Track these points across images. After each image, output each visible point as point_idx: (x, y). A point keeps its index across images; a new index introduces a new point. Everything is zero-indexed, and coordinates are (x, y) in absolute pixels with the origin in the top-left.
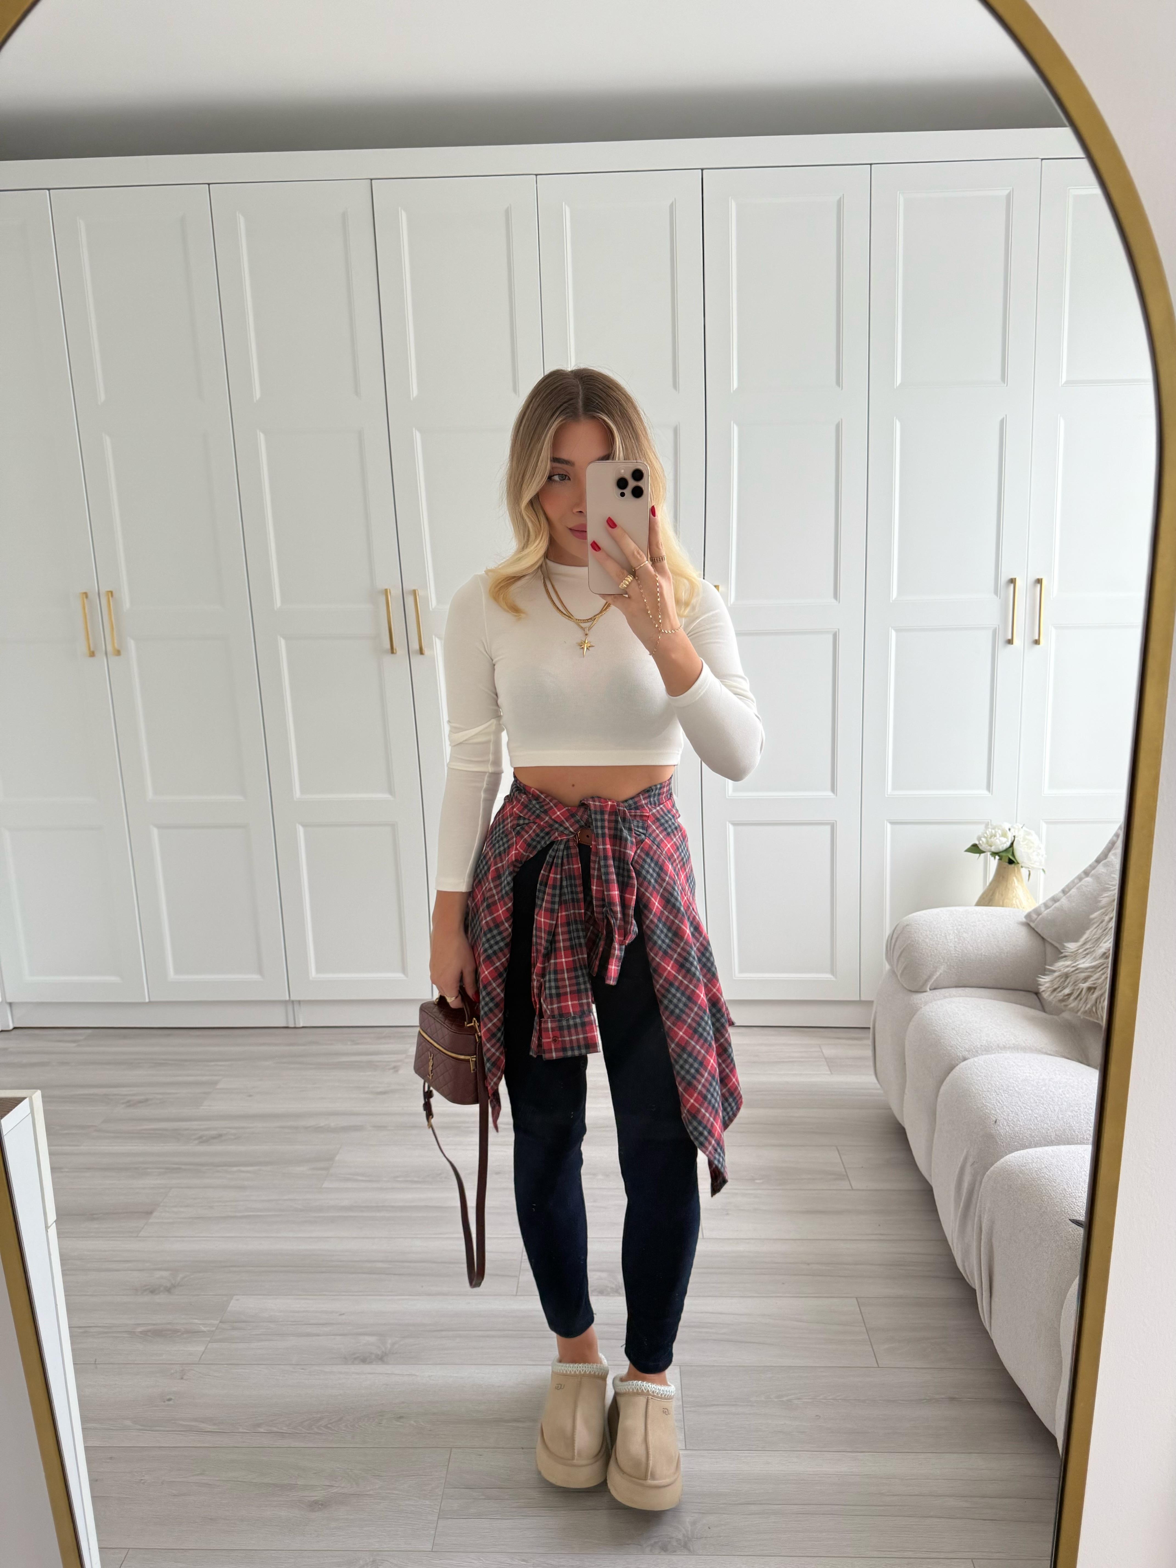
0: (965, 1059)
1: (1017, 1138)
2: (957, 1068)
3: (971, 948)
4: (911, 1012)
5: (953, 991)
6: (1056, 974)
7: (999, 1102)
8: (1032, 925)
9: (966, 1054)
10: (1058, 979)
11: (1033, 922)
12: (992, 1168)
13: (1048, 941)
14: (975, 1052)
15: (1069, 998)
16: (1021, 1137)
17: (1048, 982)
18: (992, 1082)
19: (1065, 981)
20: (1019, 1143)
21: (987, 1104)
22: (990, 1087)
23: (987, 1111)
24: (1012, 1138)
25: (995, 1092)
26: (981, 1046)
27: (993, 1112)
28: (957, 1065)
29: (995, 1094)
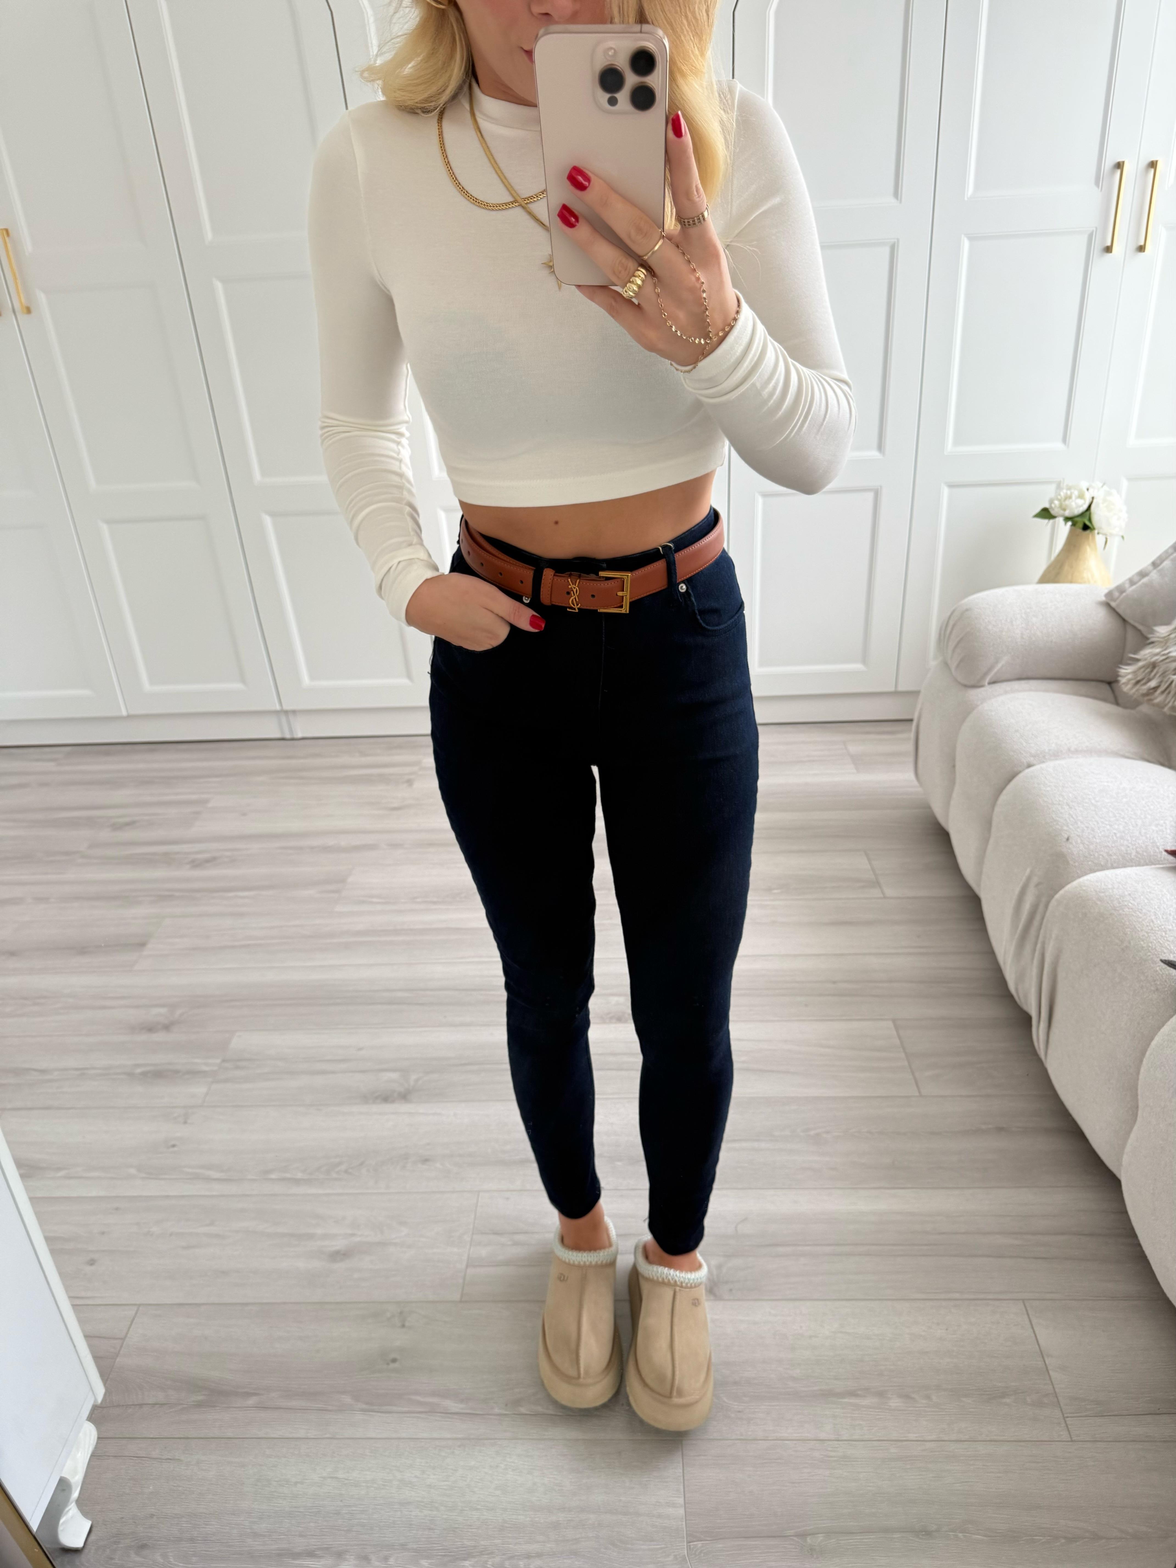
0: (1029, 766)
1: (1092, 857)
2: (1021, 775)
3: (1039, 633)
4: (966, 711)
5: (1016, 685)
6: (1141, 664)
7: (1072, 817)
8: (1113, 604)
9: (1032, 760)
10: (1142, 670)
11: (1115, 600)
12: (1061, 892)
13: (1130, 624)
14: (1042, 757)
15: (1155, 691)
16: (1096, 855)
17: (1129, 674)
18: (1064, 794)
19: (1152, 671)
20: (1094, 863)
21: (1057, 819)
22: (1061, 799)
23: (1057, 827)
24: (1086, 857)
25: (1068, 805)
26: (1050, 750)
27: (1065, 828)
28: (1020, 772)
29: (1068, 807)
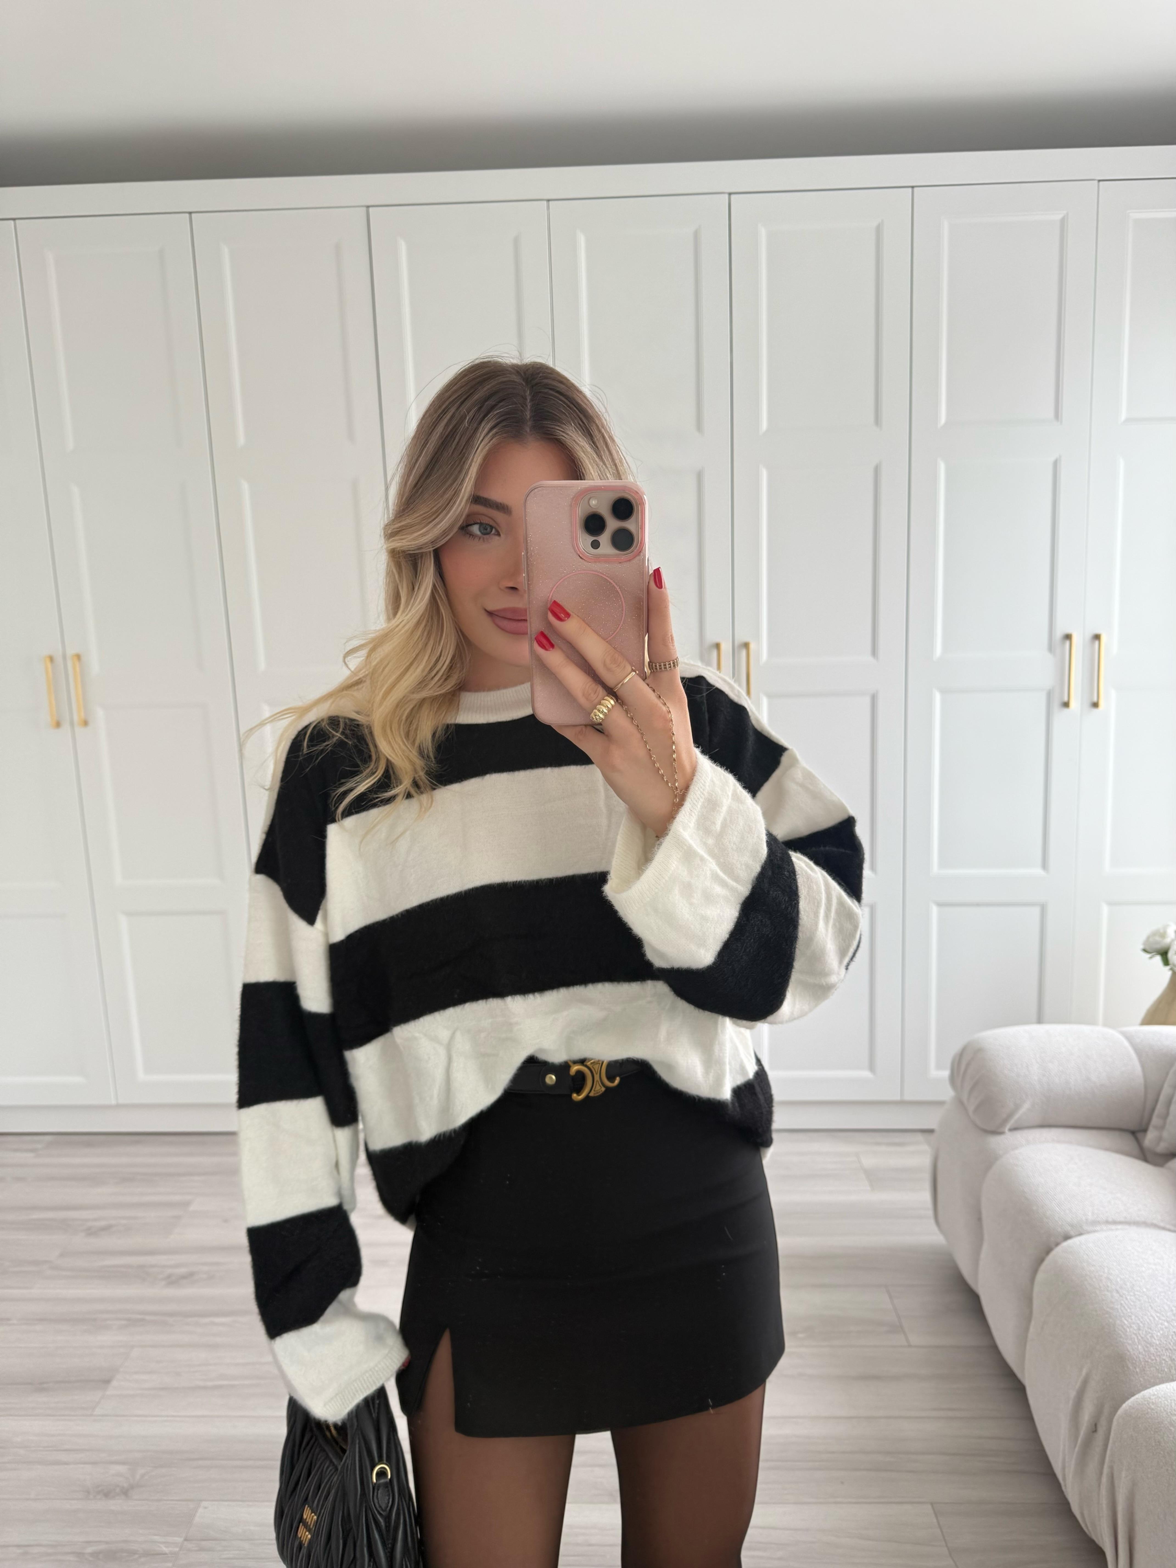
0: (1067, 1237)
1: (1154, 1361)
2: (1060, 1246)
3: (1057, 1081)
4: (989, 1161)
5: (1042, 1132)
7: (1124, 1307)
9: (1067, 1230)
12: (1126, 1405)
14: (1080, 1228)
16: (1158, 1359)
18: (1111, 1277)
20: (1156, 1368)
21: (1108, 1309)
22: (1109, 1284)
23: (1111, 1320)
24: (1148, 1362)
25: (1118, 1292)
26: (1086, 1220)
27: (1118, 1322)
28: (1057, 1244)
29: (1118, 1295)
